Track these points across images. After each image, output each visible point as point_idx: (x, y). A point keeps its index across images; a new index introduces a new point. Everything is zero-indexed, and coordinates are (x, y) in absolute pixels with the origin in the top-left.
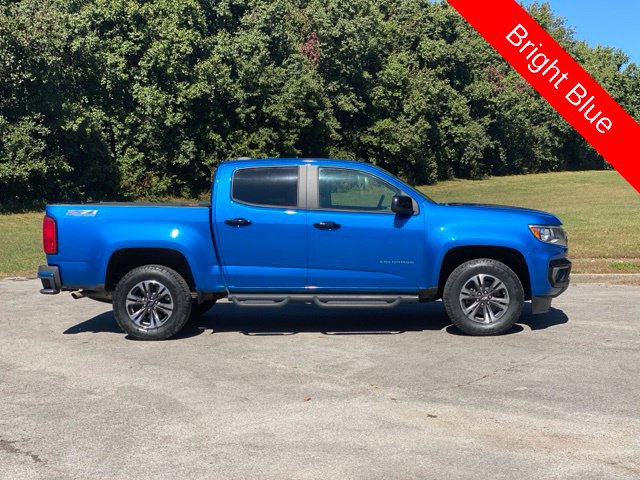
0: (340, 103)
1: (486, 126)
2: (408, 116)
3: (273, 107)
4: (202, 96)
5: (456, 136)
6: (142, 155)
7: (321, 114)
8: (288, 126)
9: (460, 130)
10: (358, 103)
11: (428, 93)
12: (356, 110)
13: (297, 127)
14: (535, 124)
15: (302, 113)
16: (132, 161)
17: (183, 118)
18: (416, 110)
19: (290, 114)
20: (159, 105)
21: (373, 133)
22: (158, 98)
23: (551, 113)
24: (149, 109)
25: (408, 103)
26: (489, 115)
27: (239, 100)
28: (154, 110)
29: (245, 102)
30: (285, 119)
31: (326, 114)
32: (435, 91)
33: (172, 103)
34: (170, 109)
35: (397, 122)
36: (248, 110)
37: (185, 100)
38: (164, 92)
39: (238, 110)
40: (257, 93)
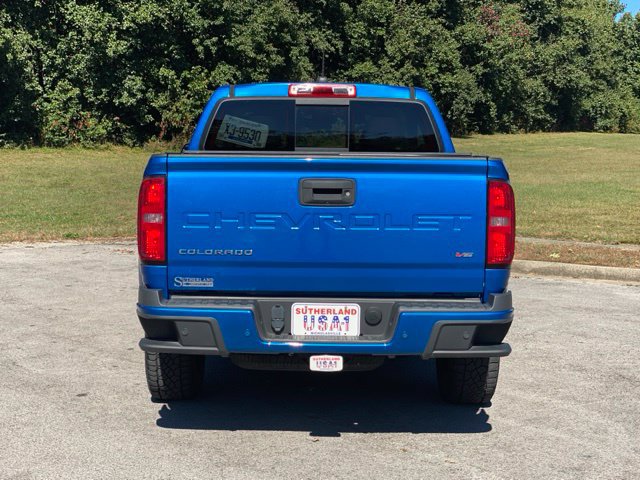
0: (313, 40)
1: (477, 76)
2: (392, 59)
3: (241, 39)
4: (154, 21)
5: (444, 86)
6: (77, 91)
7: (295, 51)
8: (254, 63)
9: (447, 78)
10: (334, 41)
11: (417, 33)
12: (333, 49)
13: (269, 66)
14: (528, 76)
15: (273, 49)
16: (64, 97)
17: (129, 48)
18: (403, 54)
19: (259, 49)
20: (100, 29)
21: (350, 78)
22: (99, 21)
23: (546, 65)
24: (87, 35)
25: (392, 45)
26: (482, 63)
27: (198, 29)
28: (93, 35)
29: (205, 31)
30: (252, 55)
31: (301, 51)
32: (426, 32)
33: (117, 28)
34: (113, 35)
35: (379, 66)
36: (208, 42)
37: (132, 25)
38: (107, 14)
39: (196, 41)
40: (220, 21)
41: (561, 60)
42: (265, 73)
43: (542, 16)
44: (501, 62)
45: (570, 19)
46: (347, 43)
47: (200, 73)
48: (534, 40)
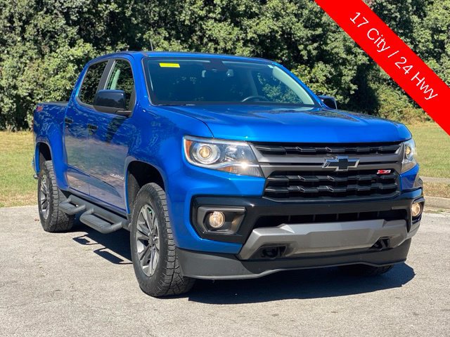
3: (333, 45)
4: (271, 32)
8: (345, 62)
13: (356, 64)
15: (359, 51)
19: (349, 51)
20: (231, 39)
22: (230, 34)
27: (303, 38)
28: (226, 44)
29: (308, 39)
30: (344, 56)
33: (243, 39)
34: (241, 44)
35: (441, 64)
36: (310, 47)
37: (254, 35)
38: (236, 28)
39: (301, 47)
40: (319, 31)
46: (416, 46)
47: (304, 71)
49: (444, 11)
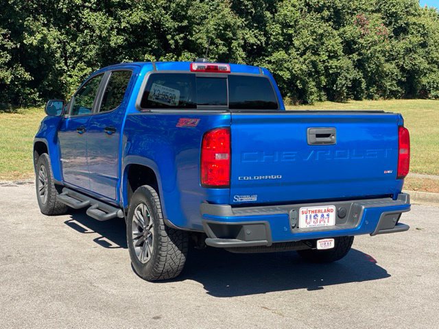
0: (247, 36)
1: (354, 61)
2: (298, 49)
3: (198, 36)
4: (143, 23)
5: (331, 68)
6: (90, 70)
7: (235, 44)
9: (334, 63)
10: (259, 37)
11: (315, 32)
12: (259, 42)
13: (218, 53)
14: (387, 61)
15: (220, 42)
16: (81, 74)
17: (124, 41)
18: (305, 46)
19: (212, 43)
20: (106, 28)
21: (270, 62)
22: (105, 23)
23: (399, 54)
24: (97, 32)
25: (298, 40)
26: (357, 53)
27: (171, 29)
28: (101, 32)
29: (176, 30)
30: (206, 46)
31: (239, 44)
32: (320, 31)
33: (117, 28)
34: (115, 32)
35: (289, 55)
36: (177, 37)
37: (127, 25)
38: (110, 18)
39: (169, 37)
40: (185, 23)
41: (408, 51)
42: (214, 58)
43: (396, 21)
44: (369, 52)
45: (415, 24)
46: (268, 38)
47: (172, 58)
48: (391, 37)
49: (292, 9)
